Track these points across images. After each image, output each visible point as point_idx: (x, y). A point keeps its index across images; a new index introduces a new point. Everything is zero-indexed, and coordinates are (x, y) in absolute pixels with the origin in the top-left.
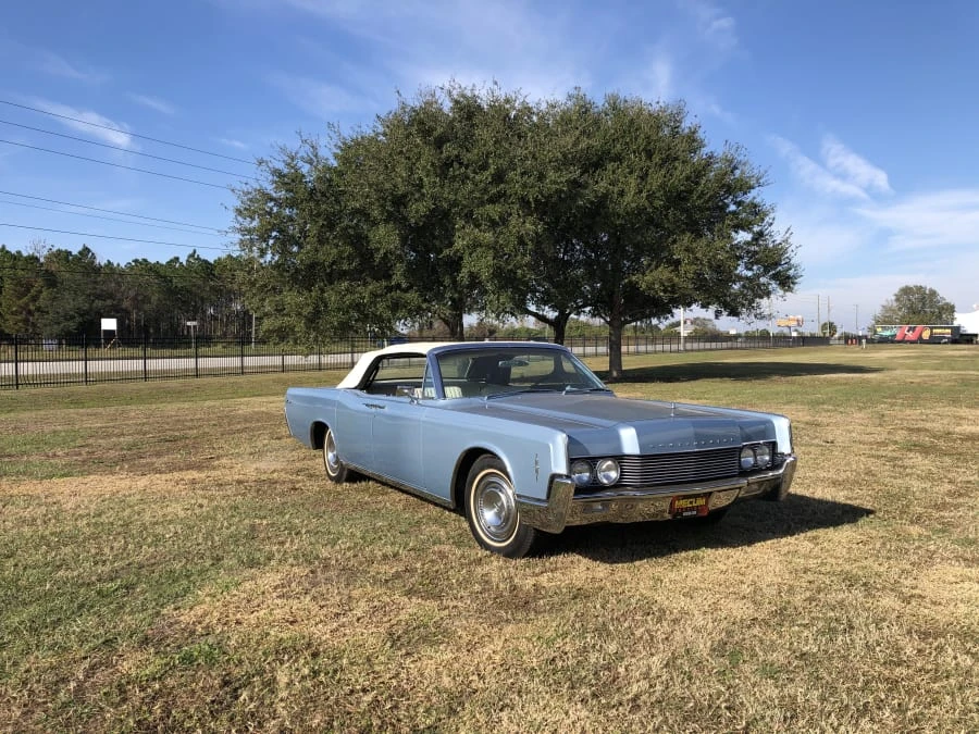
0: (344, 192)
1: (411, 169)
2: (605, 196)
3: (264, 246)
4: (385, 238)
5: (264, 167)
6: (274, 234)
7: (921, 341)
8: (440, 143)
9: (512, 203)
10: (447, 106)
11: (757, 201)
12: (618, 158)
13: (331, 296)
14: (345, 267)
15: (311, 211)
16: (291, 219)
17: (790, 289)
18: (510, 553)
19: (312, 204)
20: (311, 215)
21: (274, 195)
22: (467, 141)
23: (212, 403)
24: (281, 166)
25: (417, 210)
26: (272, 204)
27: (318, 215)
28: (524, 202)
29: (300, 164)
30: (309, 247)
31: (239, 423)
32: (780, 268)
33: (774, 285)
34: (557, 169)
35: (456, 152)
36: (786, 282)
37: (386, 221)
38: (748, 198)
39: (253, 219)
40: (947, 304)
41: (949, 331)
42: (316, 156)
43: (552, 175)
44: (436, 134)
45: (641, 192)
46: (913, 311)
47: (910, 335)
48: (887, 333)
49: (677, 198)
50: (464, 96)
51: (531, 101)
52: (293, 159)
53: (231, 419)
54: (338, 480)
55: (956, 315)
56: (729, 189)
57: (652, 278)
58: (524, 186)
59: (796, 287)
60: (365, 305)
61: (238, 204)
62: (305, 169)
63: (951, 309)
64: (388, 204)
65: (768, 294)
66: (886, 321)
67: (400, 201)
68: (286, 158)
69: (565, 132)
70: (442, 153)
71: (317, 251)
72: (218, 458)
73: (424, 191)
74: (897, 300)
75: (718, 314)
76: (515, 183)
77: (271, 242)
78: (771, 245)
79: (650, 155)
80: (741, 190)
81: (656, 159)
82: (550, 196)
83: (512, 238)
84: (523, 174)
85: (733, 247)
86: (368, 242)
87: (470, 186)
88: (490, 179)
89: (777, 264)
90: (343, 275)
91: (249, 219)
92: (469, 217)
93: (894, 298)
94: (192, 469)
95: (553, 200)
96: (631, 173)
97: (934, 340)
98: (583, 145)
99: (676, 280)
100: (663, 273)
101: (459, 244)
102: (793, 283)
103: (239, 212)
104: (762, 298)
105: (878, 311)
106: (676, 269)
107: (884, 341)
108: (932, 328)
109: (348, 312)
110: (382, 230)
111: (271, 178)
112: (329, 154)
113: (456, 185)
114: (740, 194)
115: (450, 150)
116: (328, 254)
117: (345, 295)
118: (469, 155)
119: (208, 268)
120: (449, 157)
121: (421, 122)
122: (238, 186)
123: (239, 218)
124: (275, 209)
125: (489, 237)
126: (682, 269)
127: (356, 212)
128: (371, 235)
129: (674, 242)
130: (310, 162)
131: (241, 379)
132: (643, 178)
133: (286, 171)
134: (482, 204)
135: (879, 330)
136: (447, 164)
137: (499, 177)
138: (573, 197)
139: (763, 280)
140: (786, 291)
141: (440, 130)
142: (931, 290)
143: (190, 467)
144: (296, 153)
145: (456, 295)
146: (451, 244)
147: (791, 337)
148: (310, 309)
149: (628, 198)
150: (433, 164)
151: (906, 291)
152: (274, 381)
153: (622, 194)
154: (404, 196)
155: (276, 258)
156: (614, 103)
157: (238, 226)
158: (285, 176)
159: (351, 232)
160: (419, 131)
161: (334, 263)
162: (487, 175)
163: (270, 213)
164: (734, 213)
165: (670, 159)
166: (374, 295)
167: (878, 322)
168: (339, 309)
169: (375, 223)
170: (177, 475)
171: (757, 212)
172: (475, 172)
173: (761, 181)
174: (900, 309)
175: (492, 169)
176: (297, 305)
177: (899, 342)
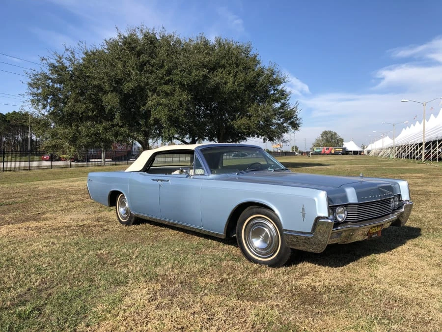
0: (88, 77)
1: (124, 67)
2: (219, 84)
3: (45, 103)
4: (111, 100)
5: (44, 62)
6: (50, 97)
7: (331, 154)
8: (139, 54)
9: (176, 85)
10: (141, 37)
11: (284, 89)
12: (224, 67)
13: (83, 129)
14: (90, 114)
15: (72, 85)
16: (60, 89)
17: (297, 129)
18: (274, 264)
19: (72, 82)
20: (72, 87)
21: (51, 76)
22: (153, 54)
23: (21, 184)
24: (54, 62)
25: (128, 86)
26: (50, 81)
27: (76, 87)
28: (182, 85)
29: (65, 61)
30: (70, 104)
31: (43, 194)
32: (292, 120)
33: (290, 127)
34: (197, 69)
35: (147, 59)
36: (295, 126)
37: (112, 92)
38: (280, 88)
39: (38, 89)
40: (340, 138)
41: (341, 150)
42: (74, 57)
43: (194, 72)
44: (137, 50)
45: (234, 83)
46: (328, 141)
47: (327, 151)
48: (318, 151)
49: (250, 87)
50: (148, 33)
51: (181, 38)
52: (61, 58)
53: (38, 193)
54: (127, 224)
55: (344, 143)
56: (272, 83)
57: (239, 123)
58: (182, 77)
59: (300, 128)
60: (100, 134)
61: (30, 81)
62: (67, 64)
63: (342, 140)
64: (114, 83)
65: (287, 131)
66: (317, 145)
67: (119, 82)
68: (57, 58)
69: (198, 53)
70: (140, 59)
71: (74, 106)
72: (44, 213)
73: (132, 77)
74: (322, 137)
75: (265, 140)
76: (177, 75)
77: (49, 101)
78: (289, 109)
79: (237, 66)
80: (277, 83)
81: (241, 67)
82: (194, 82)
83: (177, 102)
84: (181, 71)
85: (274, 110)
86: (102, 102)
87: (154, 76)
88: (165, 73)
89: (292, 117)
90: (88, 118)
91: (36, 89)
92: (154, 90)
93: (320, 136)
94: (31, 220)
95: (195, 84)
96: (229, 73)
97: (336, 153)
98: (207, 60)
99: (251, 124)
100: (244, 121)
101: (150, 103)
102: (299, 127)
103: (30, 85)
104: (284, 133)
105: (314, 141)
106: (250, 119)
107: (317, 154)
108: (335, 149)
109: (91, 137)
110: (109, 96)
111: (48, 68)
112: (80, 58)
113: (148, 75)
114: (276, 85)
115: (144, 58)
116: (80, 108)
117: (90, 128)
118: (154, 61)
119: (2, 117)
120: (143, 61)
121: (130, 44)
122: (29, 71)
123: (31, 88)
124: (51, 84)
125: (165, 100)
126: (252, 119)
127: (95, 86)
128: (103, 99)
129: (250, 106)
130: (70, 60)
131: (29, 172)
132: (235, 76)
133: (57, 65)
134: (161, 84)
135: (315, 149)
136: (143, 65)
137: (169, 72)
138: (205, 84)
139: (285, 125)
140: (295, 130)
141: (139, 48)
142: (334, 133)
143: (28, 219)
144: (63, 56)
145: (147, 129)
146: (145, 104)
147: (278, 152)
148: (71, 135)
149: (229, 85)
150: (136, 64)
151: (325, 133)
152: (48, 173)
153: (226, 83)
154: (121, 79)
155: (52, 109)
156: (219, 41)
157: (31, 92)
158: (56, 67)
159: (93, 96)
160: (129, 48)
161: (84, 112)
162: (163, 71)
163: (48, 86)
164: (274, 94)
165: (247, 69)
166: (105, 129)
167: (314, 146)
168: (87, 136)
169: (106, 93)
170: (24, 224)
171: (283, 94)
172: (157, 69)
173: (285, 80)
174: (323, 140)
175: (166, 68)
176: (64, 133)
177: (323, 154)
